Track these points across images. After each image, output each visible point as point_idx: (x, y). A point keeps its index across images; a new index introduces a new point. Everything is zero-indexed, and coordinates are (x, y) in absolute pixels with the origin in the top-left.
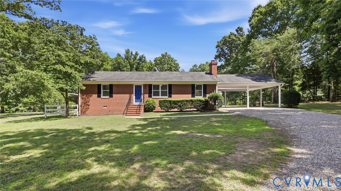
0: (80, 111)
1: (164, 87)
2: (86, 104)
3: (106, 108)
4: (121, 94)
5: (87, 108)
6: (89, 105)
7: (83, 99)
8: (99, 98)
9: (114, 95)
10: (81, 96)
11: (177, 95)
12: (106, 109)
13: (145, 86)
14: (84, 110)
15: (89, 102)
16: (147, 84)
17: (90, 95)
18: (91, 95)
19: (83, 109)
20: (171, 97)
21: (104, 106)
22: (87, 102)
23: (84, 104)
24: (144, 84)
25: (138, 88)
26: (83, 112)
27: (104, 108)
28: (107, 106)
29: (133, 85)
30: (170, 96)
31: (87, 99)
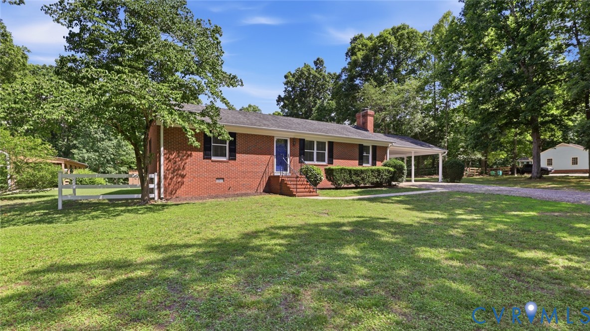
0: (162, 190)
1: (321, 145)
2: (176, 171)
3: (221, 181)
4: (251, 154)
5: (179, 183)
6: (183, 176)
7: (170, 161)
8: (207, 160)
9: (239, 155)
10: (164, 154)
11: (340, 160)
12: (221, 184)
13: (293, 140)
14: (171, 187)
15: (184, 168)
16: (296, 139)
17: (186, 153)
18: (189, 153)
19: (169, 184)
20: (332, 164)
21: (217, 179)
22: (179, 169)
23: (174, 172)
24: (293, 137)
25: (282, 143)
26: (169, 191)
27: (218, 181)
28: (223, 179)
29: (273, 137)
30: (331, 162)
31: (180, 163)
